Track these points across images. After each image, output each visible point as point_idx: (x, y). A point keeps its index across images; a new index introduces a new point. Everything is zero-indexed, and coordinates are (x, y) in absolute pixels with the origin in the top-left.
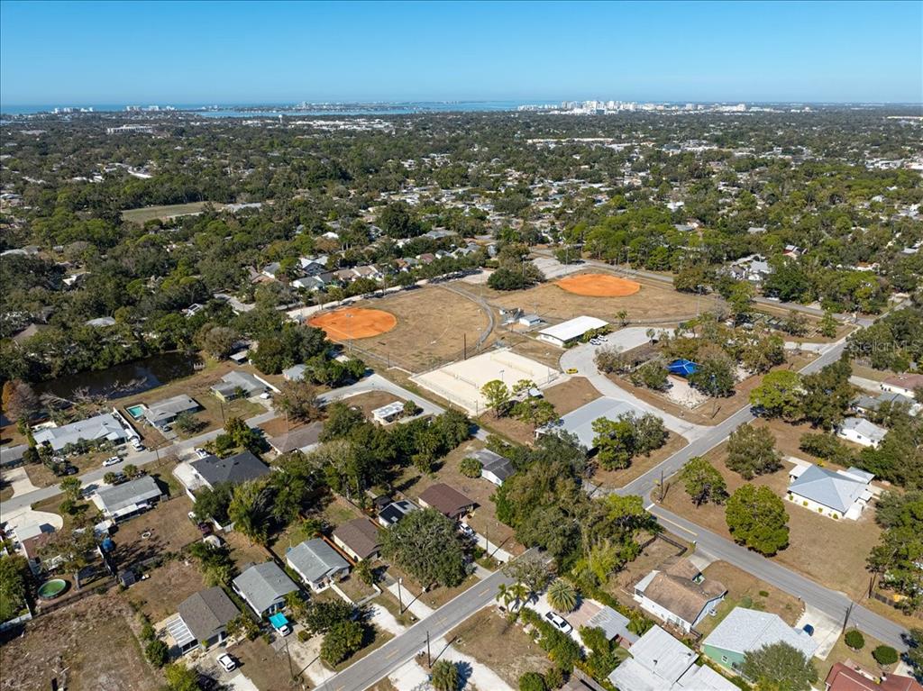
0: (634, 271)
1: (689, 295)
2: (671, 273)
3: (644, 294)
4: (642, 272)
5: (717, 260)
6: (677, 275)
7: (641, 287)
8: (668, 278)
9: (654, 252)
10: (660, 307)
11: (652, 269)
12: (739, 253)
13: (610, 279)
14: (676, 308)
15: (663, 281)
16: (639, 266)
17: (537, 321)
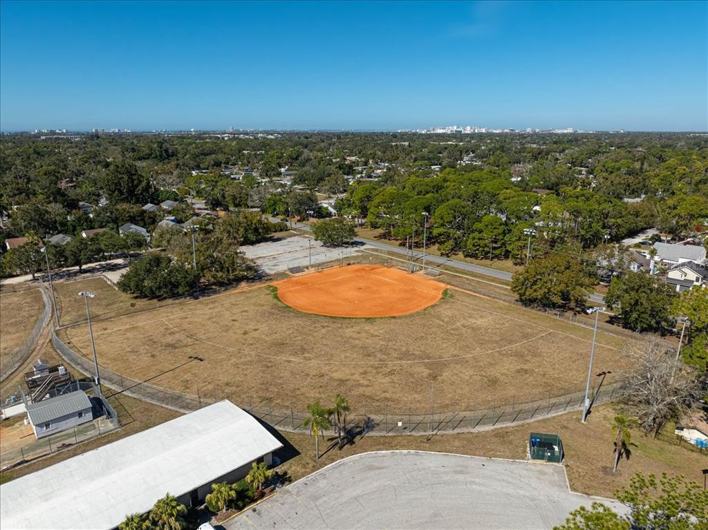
0: (442, 260)
1: (551, 314)
2: (509, 263)
3: (446, 311)
4: (458, 262)
5: (590, 242)
6: (521, 269)
7: (445, 292)
8: (505, 272)
9: (478, 225)
10: (478, 351)
11: (474, 256)
12: (623, 230)
13: (392, 275)
14: (519, 355)
15: (494, 280)
16: (454, 250)
17: (80, 414)
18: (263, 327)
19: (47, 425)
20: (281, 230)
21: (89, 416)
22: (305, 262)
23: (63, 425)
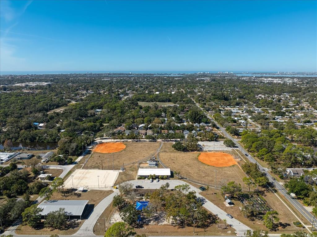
7: (234, 165)
17: (154, 165)
18: (189, 161)
19: (150, 165)
20: (222, 138)
21: (155, 165)
22: (213, 149)
23: (152, 165)
